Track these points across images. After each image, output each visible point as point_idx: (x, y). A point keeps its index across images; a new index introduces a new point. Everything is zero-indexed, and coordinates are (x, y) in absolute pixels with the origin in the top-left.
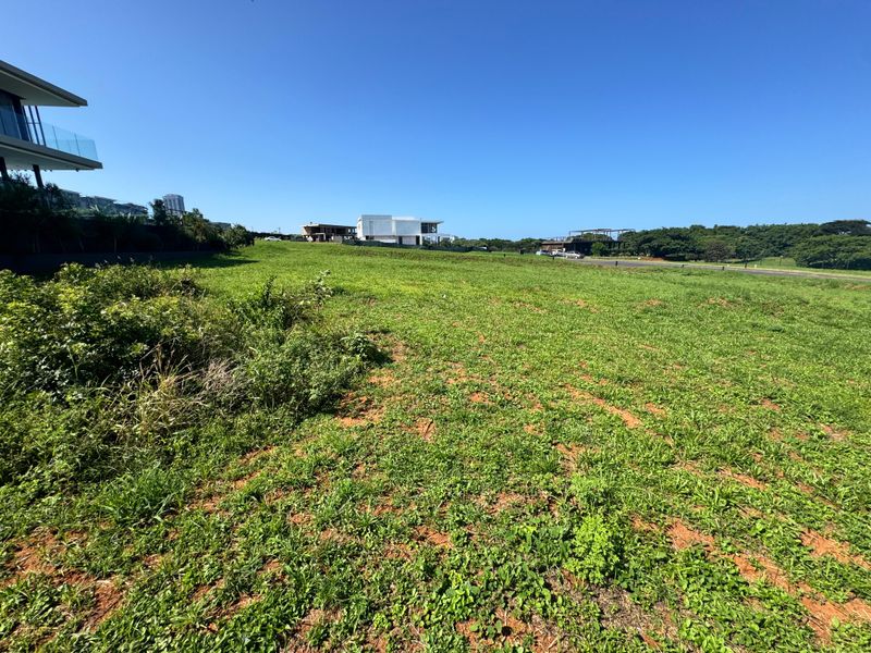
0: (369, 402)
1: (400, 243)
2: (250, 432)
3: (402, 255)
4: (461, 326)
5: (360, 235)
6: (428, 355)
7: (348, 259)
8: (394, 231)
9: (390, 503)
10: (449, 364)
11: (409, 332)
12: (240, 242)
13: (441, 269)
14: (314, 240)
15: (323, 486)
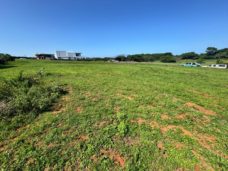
0: (61, 106)
1: (70, 59)
2: (18, 122)
3: (70, 63)
4: (88, 81)
5: (56, 57)
6: (79, 90)
7: (52, 64)
8: (67, 56)
9: (70, 132)
10: (86, 91)
11: (73, 84)
12: (8, 60)
13: (82, 66)
14: (40, 59)
15: (47, 132)
